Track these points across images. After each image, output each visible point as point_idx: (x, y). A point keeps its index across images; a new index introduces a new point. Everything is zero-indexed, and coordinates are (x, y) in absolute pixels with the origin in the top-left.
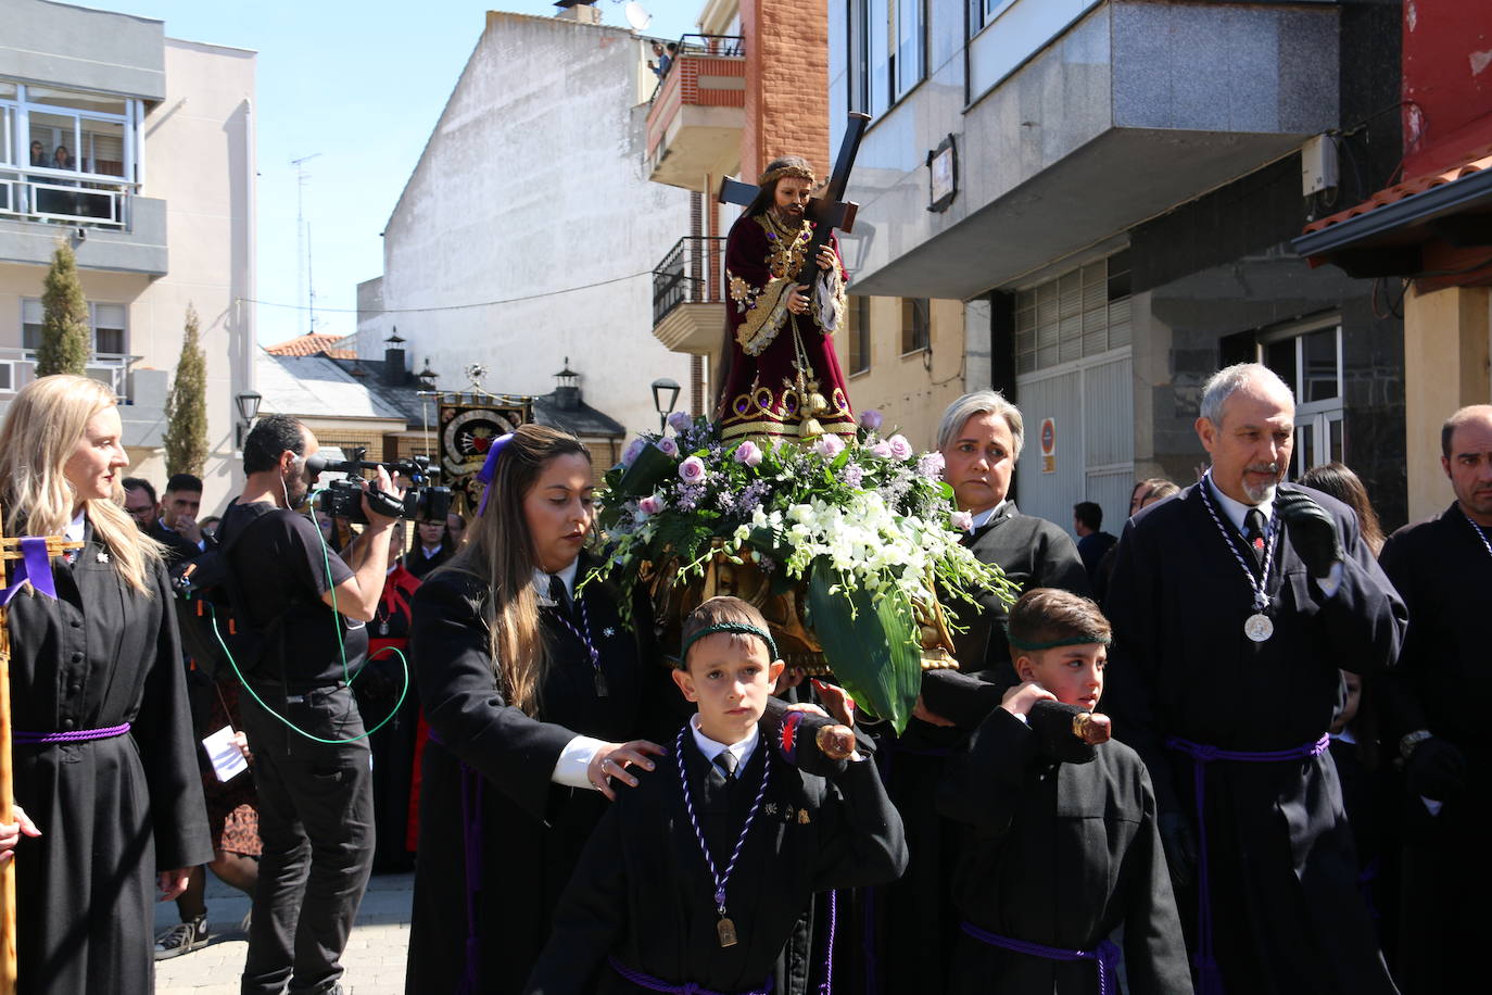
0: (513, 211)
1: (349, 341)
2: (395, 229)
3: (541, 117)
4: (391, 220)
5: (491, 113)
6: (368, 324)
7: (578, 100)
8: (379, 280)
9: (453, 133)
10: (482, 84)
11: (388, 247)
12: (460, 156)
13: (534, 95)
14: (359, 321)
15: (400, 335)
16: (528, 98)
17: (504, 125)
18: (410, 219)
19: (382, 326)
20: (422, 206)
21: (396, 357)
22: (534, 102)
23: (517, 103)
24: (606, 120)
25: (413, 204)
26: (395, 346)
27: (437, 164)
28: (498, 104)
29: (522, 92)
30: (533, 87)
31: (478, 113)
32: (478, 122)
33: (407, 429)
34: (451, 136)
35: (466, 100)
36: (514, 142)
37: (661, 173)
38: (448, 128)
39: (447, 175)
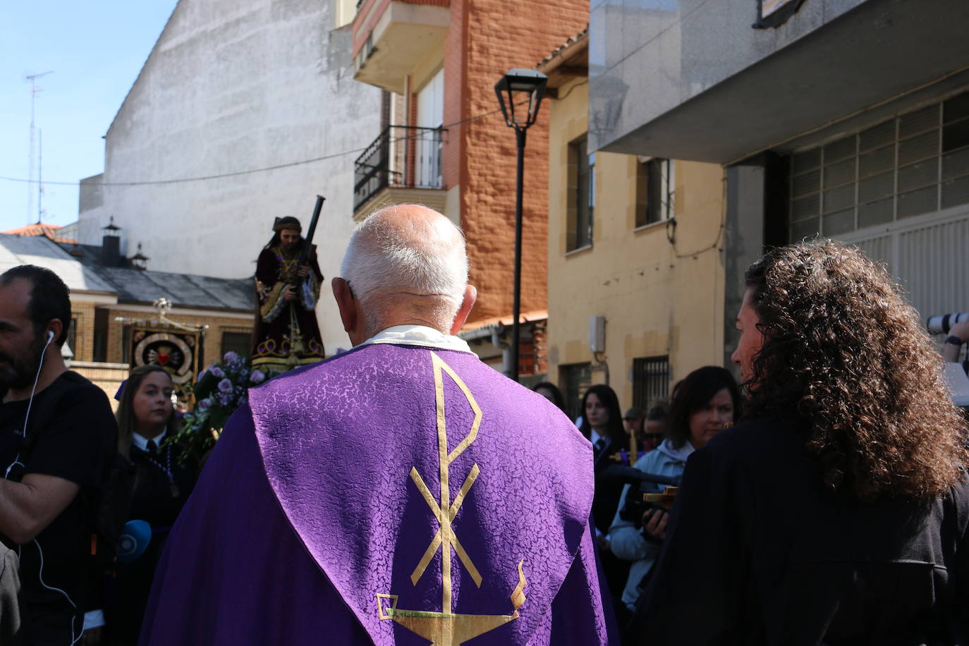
0: (222, 120)
1: (71, 228)
2: (116, 134)
3: (249, 38)
4: (112, 125)
5: (204, 34)
6: (88, 214)
7: (283, 24)
8: (99, 177)
9: (170, 51)
10: (197, 10)
11: (109, 149)
12: (175, 71)
13: (243, 20)
14: (81, 211)
15: (116, 223)
16: (238, 22)
17: (216, 46)
18: (129, 124)
19: (101, 216)
20: (141, 113)
21: (112, 243)
22: (243, 26)
23: (227, 26)
24: (307, 41)
25: (132, 112)
26: (112, 233)
27: (154, 77)
28: (211, 27)
29: (233, 16)
30: (243, 13)
31: (193, 34)
32: (192, 42)
33: (120, 302)
34: (168, 53)
35: (182, 22)
36: (225, 60)
37: (364, 71)
38: (166, 47)
39: (163, 87)
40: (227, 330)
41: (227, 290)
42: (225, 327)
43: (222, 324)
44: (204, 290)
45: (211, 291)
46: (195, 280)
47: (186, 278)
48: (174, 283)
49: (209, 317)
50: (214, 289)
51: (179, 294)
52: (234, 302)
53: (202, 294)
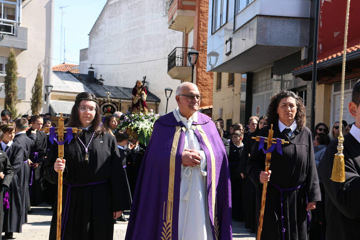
0: (130, 31)
1: (77, 67)
2: (93, 33)
4: (92, 30)
6: (83, 62)
8: (87, 49)
9: (112, 4)
11: (90, 39)
12: (114, 12)
14: (80, 61)
15: (93, 66)
17: (128, 4)
18: (97, 30)
19: (88, 63)
20: (102, 27)
21: (91, 73)
24: (159, 4)
25: (99, 26)
26: (91, 70)
27: (106, 14)
32: (120, 2)
34: (111, 5)
36: (131, 9)
39: (110, 18)
42: (129, 105)
43: (129, 104)
44: (122, 92)
45: (125, 93)
46: (120, 89)
47: (117, 88)
49: (124, 102)
51: (115, 93)
53: (122, 94)
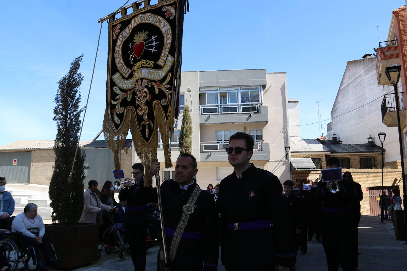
0: (356, 103)
1: (326, 136)
2: (333, 112)
3: (360, 81)
4: (332, 110)
5: (350, 83)
6: (329, 132)
7: (368, 76)
8: (331, 123)
9: (343, 89)
10: (347, 77)
11: (332, 115)
12: (344, 94)
13: (358, 77)
14: (328, 132)
15: (335, 134)
16: (357, 78)
17: (353, 85)
18: (336, 109)
19: (332, 132)
20: (338, 106)
21: (335, 138)
22: (358, 78)
23: (355, 79)
24: (374, 79)
25: (336, 106)
26: (334, 136)
27: (340, 96)
28: (351, 81)
29: (355, 77)
30: (358, 75)
31: (347, 84)
32: (347, 86)
33: (331, 153)
34: (342, 90)
35: (345, 81)
36: (355, 88)
37: (380, 82)
38: (341, 88)
39: (342, 98)
40: (361, 157)
41: (361, 147)
43: (360, 156)
44: (354, 147)
45: (356, 148)
46: (352, 145)
47: (350, 145)
48: (347, 147)
49: (356, 154)
50: (357, 147)
51: (348, 149)
52: (362, 150)
53: (354, 149)
